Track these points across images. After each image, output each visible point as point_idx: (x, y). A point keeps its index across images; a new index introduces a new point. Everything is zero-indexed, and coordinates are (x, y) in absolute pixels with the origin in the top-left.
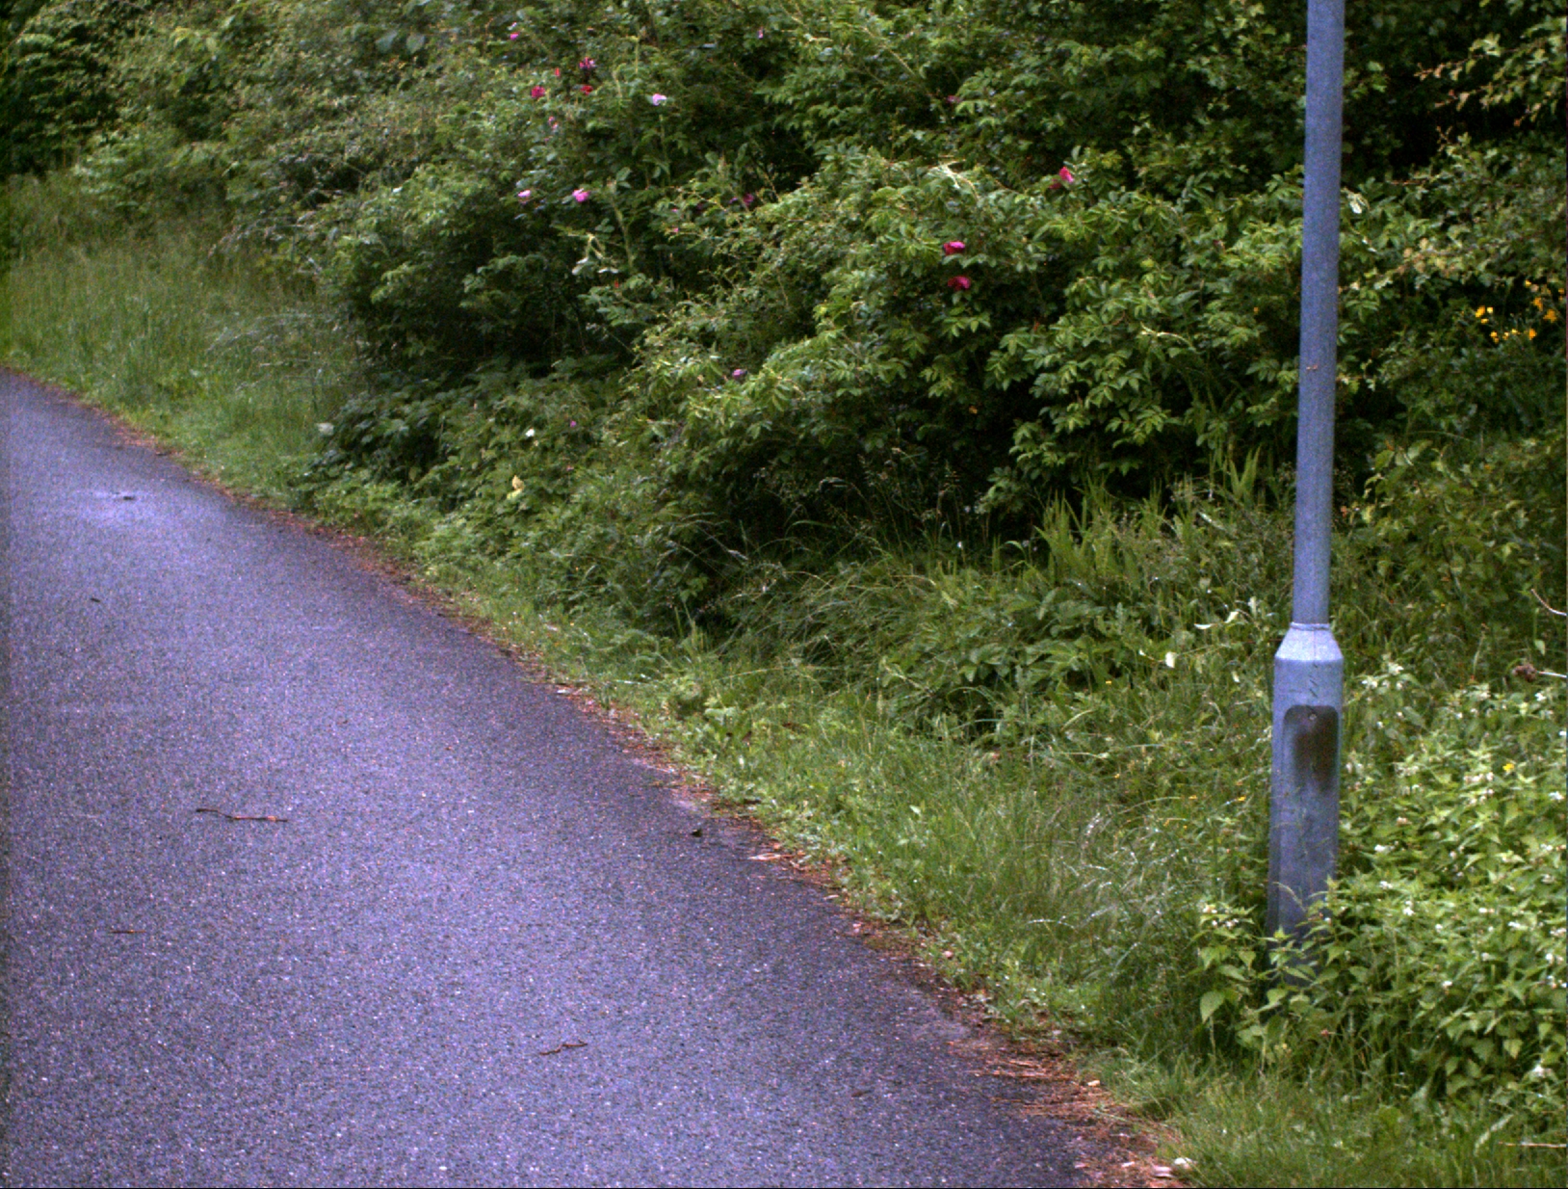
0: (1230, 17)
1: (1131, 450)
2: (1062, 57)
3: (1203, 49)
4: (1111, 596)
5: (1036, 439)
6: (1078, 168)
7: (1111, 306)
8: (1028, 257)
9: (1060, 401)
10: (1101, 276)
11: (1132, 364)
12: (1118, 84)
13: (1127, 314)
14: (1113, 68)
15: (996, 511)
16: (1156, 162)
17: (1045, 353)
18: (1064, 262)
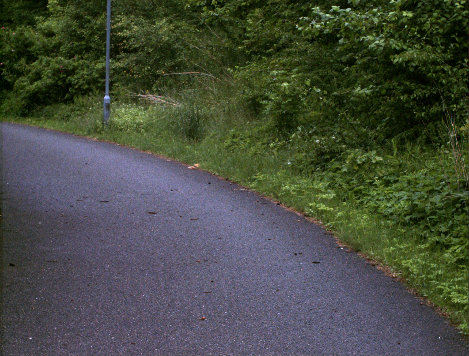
0: (94, 39)
1: (84, 90)
2: (73, 44)
3: (91, 43)
4: (83, 106)
5: (72, 89)
6: (76, 57)
7: (81, 73)
8: (71, 68)
9: (75, 85)
10: (79, 70)
11: (84, 80)
12: (80, 47)
13: (83, 74)
14: (80, 45)
15: (67, 98)
16: (86, 56)
17: (73, 79)
18: (75, 68)
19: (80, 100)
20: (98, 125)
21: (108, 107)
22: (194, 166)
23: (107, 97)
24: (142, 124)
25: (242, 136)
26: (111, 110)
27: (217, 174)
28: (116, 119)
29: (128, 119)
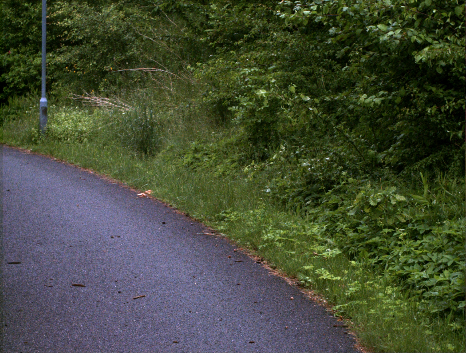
0: (33, 29)
1: (20, 90)
2: (8, 36)
3: (29, 34)
4: (19, 108)
5: (6, 89)
6: (11, 51)
7: (17, 70)
8: (5, 64)
9: (10, 83)
10: (15, 66)
11: (20, 78)
12: (16, 39)
13: (19, 71)
14: (16, 37)
16: (23, 50)
17: (8, 77)
18: (10, 64)
19: (16, 101)
20: (33, 134)
21: (45, 111)
22: (146, 193)
23: (43, 100)
24: (85, 132)
25: (206, 150)
26: (49, 115)
27: (175, 206)
28: (54, 126)
29: (69, 126)
